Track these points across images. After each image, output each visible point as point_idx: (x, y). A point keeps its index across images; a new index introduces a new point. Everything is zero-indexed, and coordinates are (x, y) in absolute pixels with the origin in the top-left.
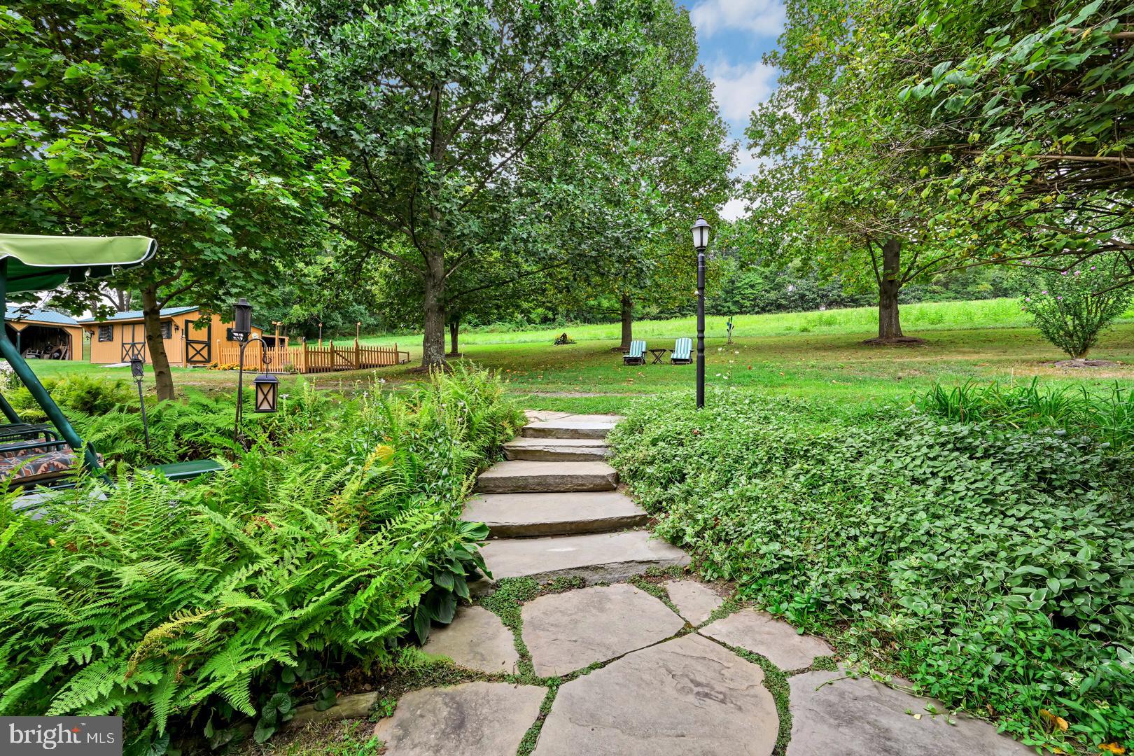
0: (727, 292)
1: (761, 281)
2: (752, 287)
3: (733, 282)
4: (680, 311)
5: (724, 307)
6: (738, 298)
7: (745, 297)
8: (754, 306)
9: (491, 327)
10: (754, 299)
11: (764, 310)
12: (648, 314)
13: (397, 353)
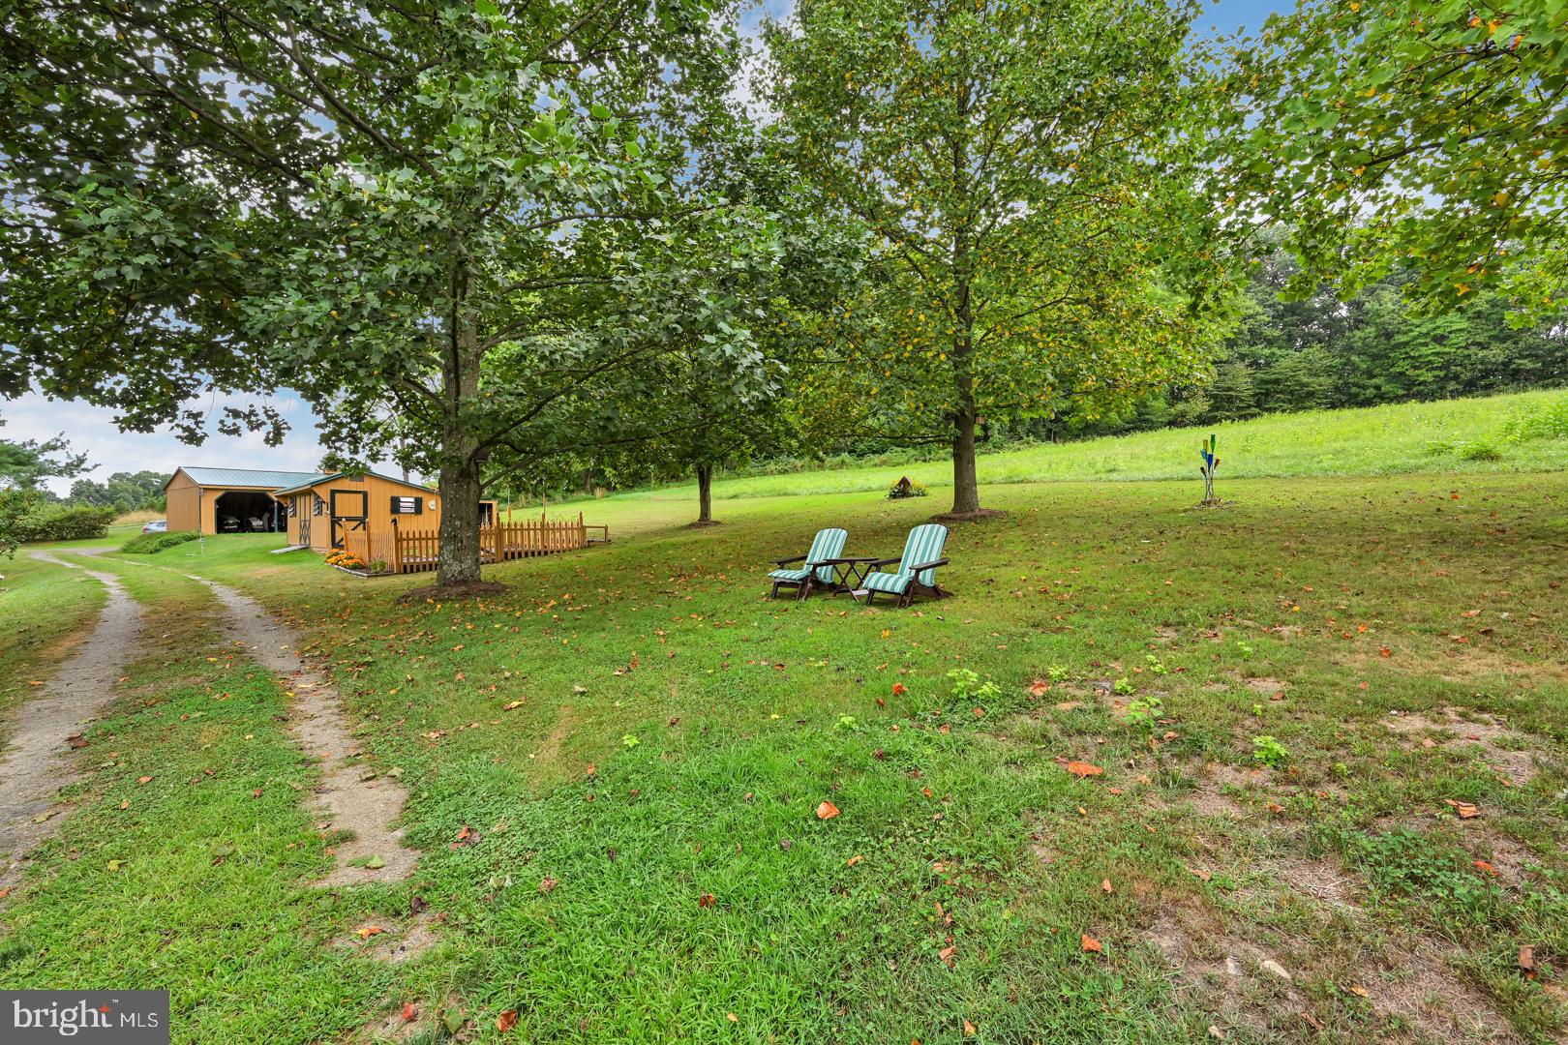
0: (1375, 357)
1: (1465, 325)
2: (1440, 339)
3: (1389, 336)
4: (1258, 405)
5: (1364, 387)
6: (1403, 366)
7: (1417, 363)
8: (1446, 378)
9: (883, 457)
10: (1444, 367)
11: (1470, 388)
12: (1183, 414)
13: (582, 529)
